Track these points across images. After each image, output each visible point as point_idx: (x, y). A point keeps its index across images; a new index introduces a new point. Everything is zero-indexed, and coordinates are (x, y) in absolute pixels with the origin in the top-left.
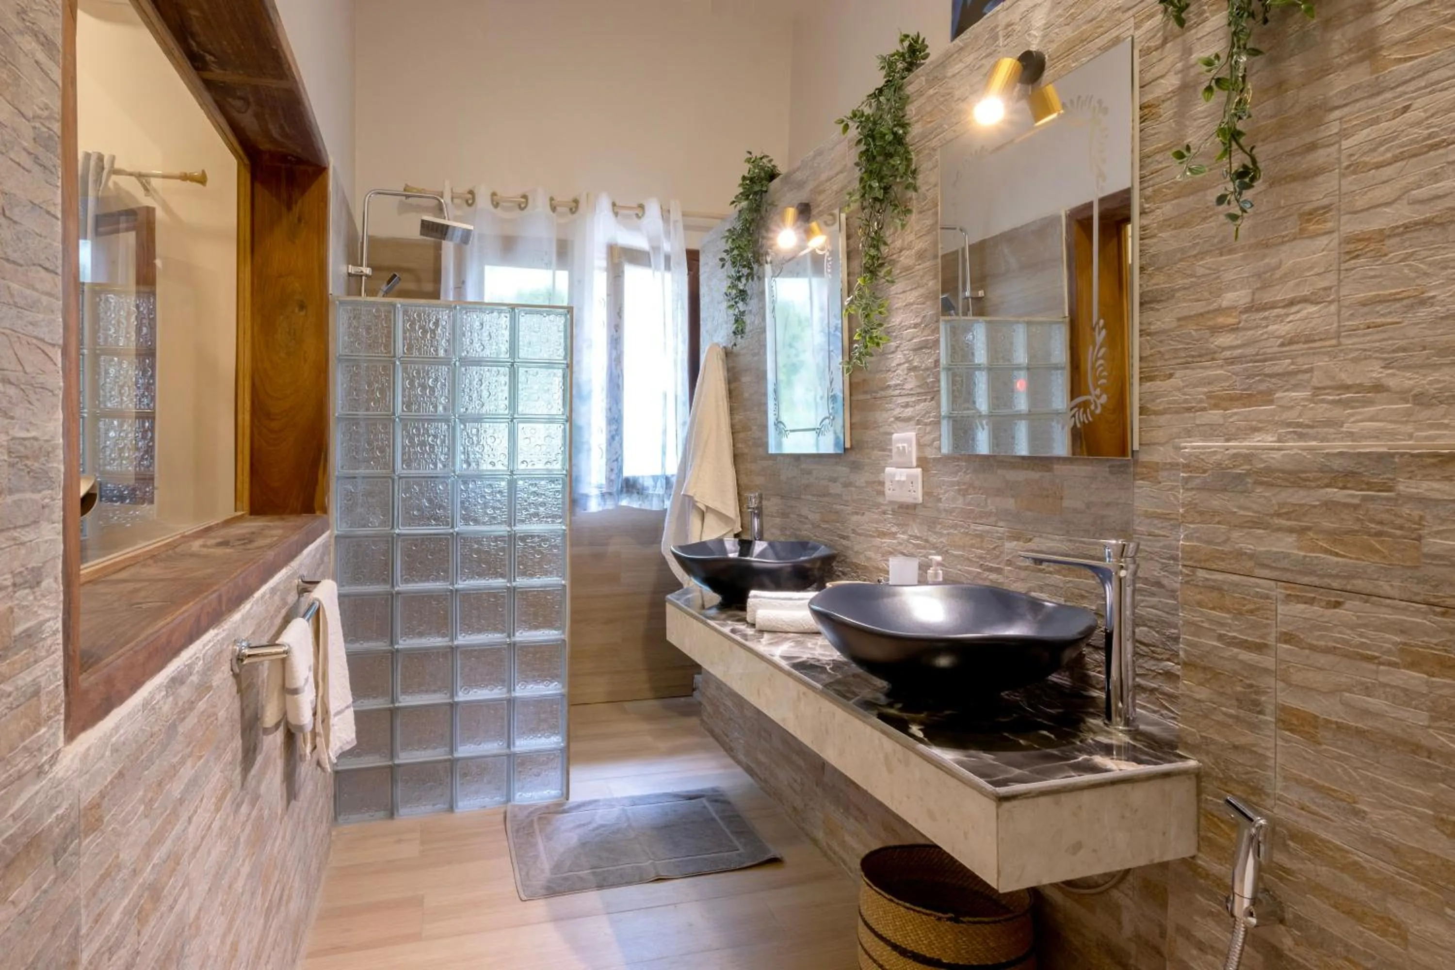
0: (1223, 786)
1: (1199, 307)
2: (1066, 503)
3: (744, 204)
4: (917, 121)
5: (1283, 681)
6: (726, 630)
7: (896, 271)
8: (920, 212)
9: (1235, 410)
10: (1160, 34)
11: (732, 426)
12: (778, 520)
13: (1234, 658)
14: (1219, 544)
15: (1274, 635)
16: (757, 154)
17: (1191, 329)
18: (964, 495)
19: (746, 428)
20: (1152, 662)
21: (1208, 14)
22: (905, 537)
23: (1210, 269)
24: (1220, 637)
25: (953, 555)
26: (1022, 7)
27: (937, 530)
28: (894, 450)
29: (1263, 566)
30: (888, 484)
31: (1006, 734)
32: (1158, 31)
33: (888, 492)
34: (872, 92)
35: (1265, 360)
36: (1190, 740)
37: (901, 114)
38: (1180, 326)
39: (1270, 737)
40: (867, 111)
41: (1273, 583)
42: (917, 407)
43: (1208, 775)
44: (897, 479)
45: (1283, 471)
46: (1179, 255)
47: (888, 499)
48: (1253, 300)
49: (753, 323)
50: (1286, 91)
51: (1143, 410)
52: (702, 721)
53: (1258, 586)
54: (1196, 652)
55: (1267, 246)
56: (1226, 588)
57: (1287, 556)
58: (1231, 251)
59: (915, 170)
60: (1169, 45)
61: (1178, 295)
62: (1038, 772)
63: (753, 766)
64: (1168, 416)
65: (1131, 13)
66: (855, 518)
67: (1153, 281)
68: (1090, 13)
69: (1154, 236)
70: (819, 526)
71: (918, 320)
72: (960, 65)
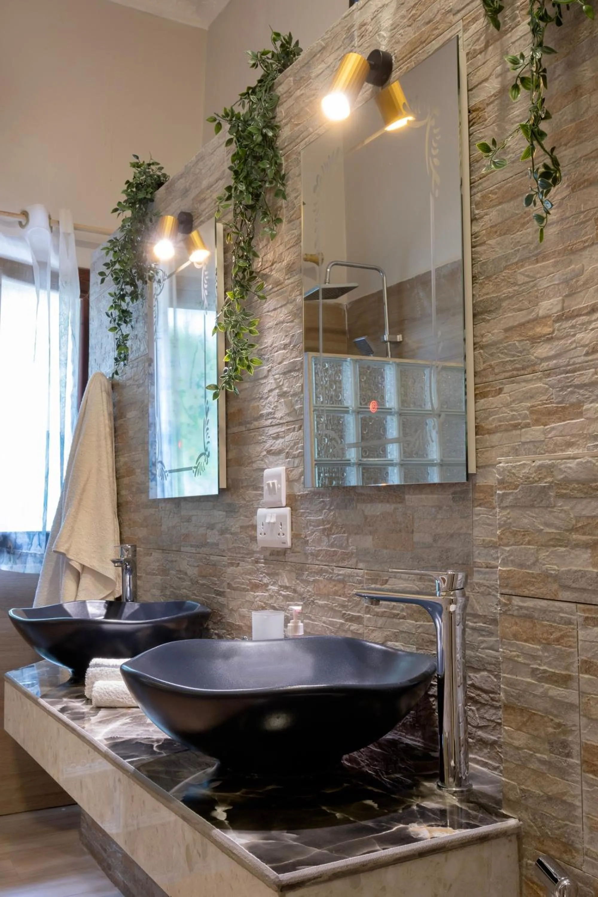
0: (539, 846)
1: (521, 317)
2: (417, 537)
3: (128, 213)
4: (286, 124)
5: (585, 716)
6: (55, 709)
7: (268, 286)
8: (290, 222)
9: (553, 425)
10: (483, 38)
11: (117, 471)
12: (158, 579)
13: (545, 695)
14: (529, 567)
15: (576, 665)
16: (144, 159)
17: (515, 340)
18: (328, 536)
19: (130, 472)
20: (493, 711)
21: (519, 19)
22: (275, 588)
23: (528, 276)
24: (534, 672)
25: (319, 606)
26: (373, 6)
27: (304, 577)
28: (266, 488)
29: (567, 588)
30: (260, 529)
31: (324, 808)
32: (481, 35)
33: (259, 537)
34: (245, 91)
35: (574, 371)
36: (512, 796)
37: (271, 115)
38: (507, 337)
39: (576, 782)
40: (242, 111)
41: (573, 605)
42: (288, 438)
43: (527, 834)
44: (267, 521)
45: (578, 482)
46: (504, 264)
47: (261, 544)
48: (563, 309)
49: (139, 349)
50: (581, 95)
51: (478, 430)
52: (81, 834)
53: (562, 610)
54: (514, 692)
55: (573, 252)
56: (536, 615)
57: (584, 574)
58: (545, 258)
59: (284, 175)
60: (490, 48)
61: (504, 304)
62: (337, 851)
63: (130, 885)
64: (499, 435)
65: (459, 15)
66: (230, 570)
67: (484, 291)
68: (428, 14)
69: (484, 243)
70: (197, 582)
71: (287, 341)
72: (323, 66)
